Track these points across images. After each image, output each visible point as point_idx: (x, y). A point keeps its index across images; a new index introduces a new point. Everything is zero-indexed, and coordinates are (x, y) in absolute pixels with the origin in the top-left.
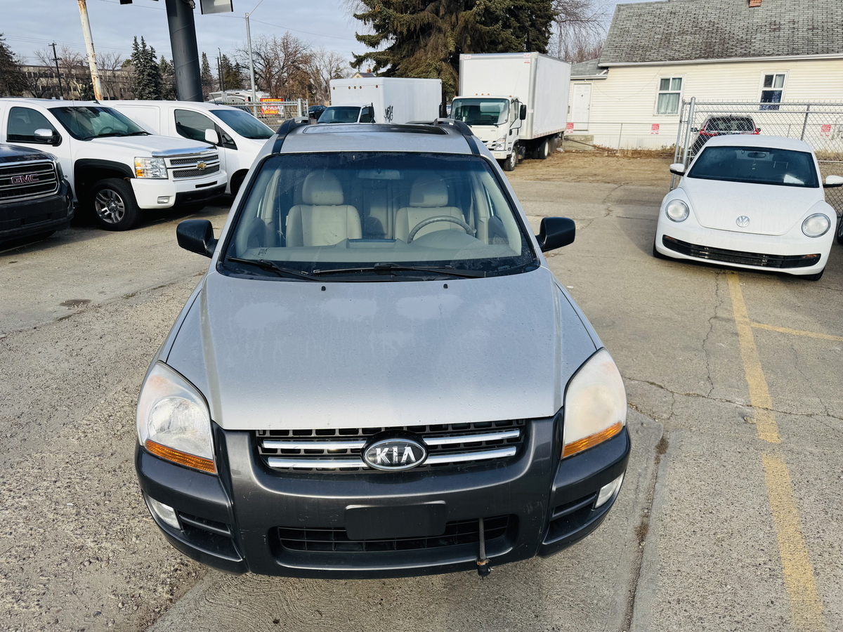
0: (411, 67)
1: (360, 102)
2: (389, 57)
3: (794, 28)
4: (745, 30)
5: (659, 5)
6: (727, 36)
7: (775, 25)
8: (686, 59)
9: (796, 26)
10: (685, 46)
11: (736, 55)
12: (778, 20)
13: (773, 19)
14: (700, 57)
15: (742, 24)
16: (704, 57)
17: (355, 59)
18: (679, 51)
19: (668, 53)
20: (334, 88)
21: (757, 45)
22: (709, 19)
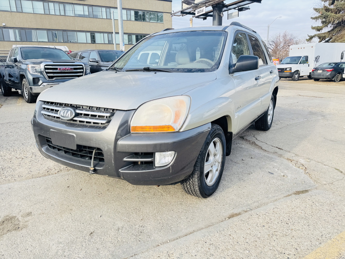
0: (338, 39)
1: (302, 54)
2: (327, 35)
17: (309, 38)
20: (291, 49)
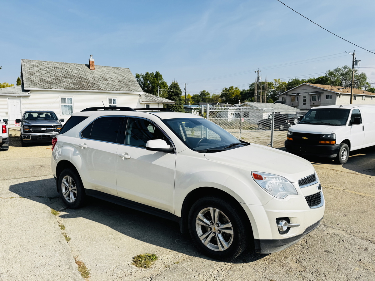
3: (113, 80)
4: (94, 79)
5: (46, 63)
6: (86, 80)
7: (105, 78)
8: (73, 89)
9: (113, 79)
10: (69, 83)
11: (95, 89)
12: (104, 76)
13: (103, 76)
14: (79, 89)
15: (91, 76)
16: (81, 89)
18: (68, 85)
19: (62, 86)
21: (102, 86)
22: (74, 73)
